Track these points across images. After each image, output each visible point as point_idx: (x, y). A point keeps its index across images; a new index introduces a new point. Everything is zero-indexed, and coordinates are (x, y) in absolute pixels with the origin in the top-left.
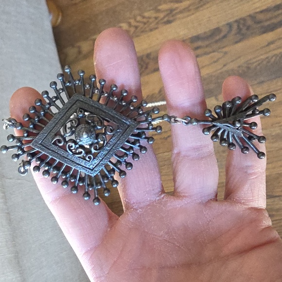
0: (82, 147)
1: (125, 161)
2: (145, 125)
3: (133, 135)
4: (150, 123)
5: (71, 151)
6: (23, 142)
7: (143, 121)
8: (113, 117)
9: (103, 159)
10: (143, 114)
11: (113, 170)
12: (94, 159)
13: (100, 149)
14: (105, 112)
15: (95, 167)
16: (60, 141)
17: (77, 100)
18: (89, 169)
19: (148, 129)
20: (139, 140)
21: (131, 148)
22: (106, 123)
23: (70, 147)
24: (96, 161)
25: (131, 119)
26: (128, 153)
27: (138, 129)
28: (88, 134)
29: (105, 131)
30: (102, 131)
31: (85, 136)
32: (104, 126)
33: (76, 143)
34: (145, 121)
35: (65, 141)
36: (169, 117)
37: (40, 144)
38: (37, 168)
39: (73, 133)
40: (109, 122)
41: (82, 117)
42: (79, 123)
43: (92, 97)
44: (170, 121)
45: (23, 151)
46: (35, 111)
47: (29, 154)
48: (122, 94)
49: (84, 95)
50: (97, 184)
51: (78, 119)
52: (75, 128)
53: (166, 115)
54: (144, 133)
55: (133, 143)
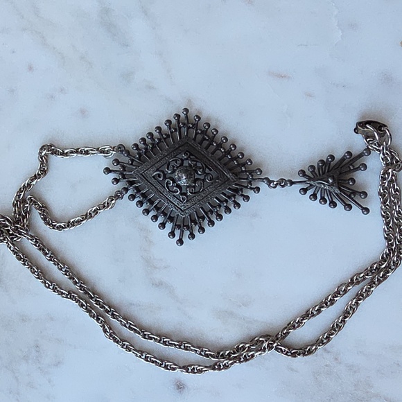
0: (178, 186)
1: (217, 212)
2: (245, 183)
3: (229, 189)
4: (250, 183)
5: (168, 187)
6: (126, 169)
7: (244, 179)
8: (217, 167)
9: (196, 203)
10: (246, 171)
11: (203, 218)
12: (187, 201)
13: (195, 193)
14: (210, 161)
15: (187, 209)
16: (159, 176)
17: (186, 143)
18: (181, 210)
19: (246, 187)
21: (226, 201)
22: (207, 171)
23: (167, 184)
24: (189, 204)
25: (233, 173)
26: (222, 205)
27: (236, 184)
28: (187, 176)
29: (205, 179)
30: (202, 177)
31: (184, 177)
32: (205, 173)
33: (174, 181)
34: (247, 179)
35: (165, 178)
36: (269, 182)
37: (141, 174)
38: (133, 197)
39: (174, 172)
40: (211, 170)
41: (187, 159)
42: (182, 165)
43: (201, 143)
44: (269, 185)
45: (124, 177)
46: (145, 143)
47: (129, 182)
48: (231, 148)
49: (195, 139)
50: (184, 226)
51: (182, 160)
52: (177, 167)
53: (267, 178)
54: (242, 190)
55: (229, 197)
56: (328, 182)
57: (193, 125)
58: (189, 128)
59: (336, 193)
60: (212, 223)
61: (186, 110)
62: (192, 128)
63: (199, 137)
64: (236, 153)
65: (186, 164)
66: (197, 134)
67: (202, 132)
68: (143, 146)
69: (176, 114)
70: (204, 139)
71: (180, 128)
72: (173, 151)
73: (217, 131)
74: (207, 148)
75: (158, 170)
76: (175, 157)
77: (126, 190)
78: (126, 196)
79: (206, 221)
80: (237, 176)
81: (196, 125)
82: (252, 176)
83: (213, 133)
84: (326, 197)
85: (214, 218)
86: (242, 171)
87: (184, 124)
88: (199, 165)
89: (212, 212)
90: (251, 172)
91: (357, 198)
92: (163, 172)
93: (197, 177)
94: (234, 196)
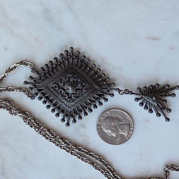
0: (67, 93)
1: (89, 108)
2: (105, 91)
3: (97, 95)
4: (108, 91)
5: (61, 94)
6: (37, 82)
8: (89, 82)
9: (77, 103)
10: (106, 84)
11: (81, 111)
12: (72, 101)
13: (77, 97)
14: (85, 78)
15: (72, 106)
16: (56, 87)
17: (72, 67)
18: (68, 106)
19: (106, 93)
20: (100, 98)
21: (94, 102)
22: (84, 84)
23: (61, 91)
24: (73, 103)
25: (99, 85)
26: (92, 103)
27: (100, 92)
28: (72, 87)
29: (82, 88)
30: (81, 88)
31: (70, 88)
32: (82, 85)
33: (64, 90)
34: (106, 89)
35: (59, 88)
36: (120, 91)
37: (45, 86)
38: (40, 98)
39: (64, 85)
40: (86, 84)
41: (72, 77)
42: (69, 81)
43: (80, 68)
44: (119, 93)
45: (35, 87)
46: (48, 67)
47: (38, 89)
48: (97, 71)
49: (76, 65)
50: (70, 115)
51: (69, 78)
52: (66, 82)
53: (118, 89)
54: (103, 95)
55: (96, 99)
56: (152, 98)
57: (76, 57)
58: (73, 58)
59: (155, 106)
60: (86, 114)
61: (72, 48)
62: (75, 58)
63: (79, 64)
64: (100, 73)
65: (71, 80)
66: (78, 62)
67: (81, 61)
68: (47, 69)
69: (66, 50)
70: (82, 65)
71: (68, 58)
72: (64, 72)
73: (90, 61)
74: (83, 71)
75: (55, 83)
76: (65, 76)
77: (37, 94)
78: (37, 98)
79: (83, 113)
80: (101, 87)
81: (77, 57)
82: (110, 87)
83: (87, 62)
84: (148, 106)
85: (87, 111)
86: (104, 84)
87: (70, 56)
88: (79, 80)
89: (86, 108)
90: (109, 85)
91: (165, 111)
92: (58, 85)
93: (78, 87)
94: (99, 99)
